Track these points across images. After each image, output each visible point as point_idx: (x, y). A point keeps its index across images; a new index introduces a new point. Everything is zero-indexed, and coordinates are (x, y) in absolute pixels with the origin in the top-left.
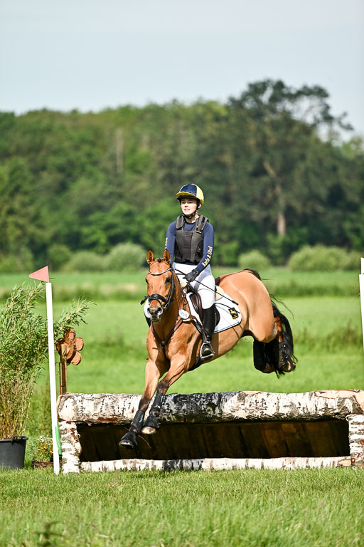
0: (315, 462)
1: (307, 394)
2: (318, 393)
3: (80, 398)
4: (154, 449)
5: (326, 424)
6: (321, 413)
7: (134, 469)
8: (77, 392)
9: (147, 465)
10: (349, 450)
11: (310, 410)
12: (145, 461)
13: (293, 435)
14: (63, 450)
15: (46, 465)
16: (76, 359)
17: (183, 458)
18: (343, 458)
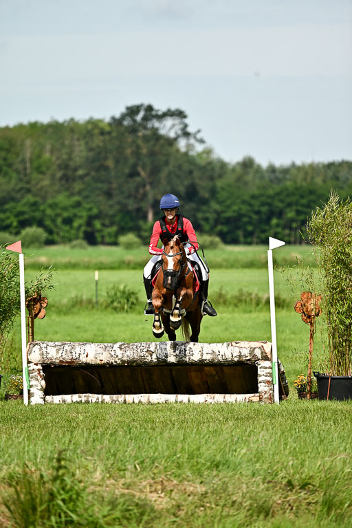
0: (231, 398)
1: (225, 344)
2: (234, 344)
3: (45, 345)
4: (103, 386)
5: (239, 368)
6: (236, 359)
7: (87, 402)
8: (43, 341)
9: (98, 399)
10: (257, 388)
11: (227, 357)
12: (96, 396)
13: (212, 376)
14: (31, 386)
15: (16, 398)
16: (42, 314)
17: (125, 393)
18: (253, 395)
